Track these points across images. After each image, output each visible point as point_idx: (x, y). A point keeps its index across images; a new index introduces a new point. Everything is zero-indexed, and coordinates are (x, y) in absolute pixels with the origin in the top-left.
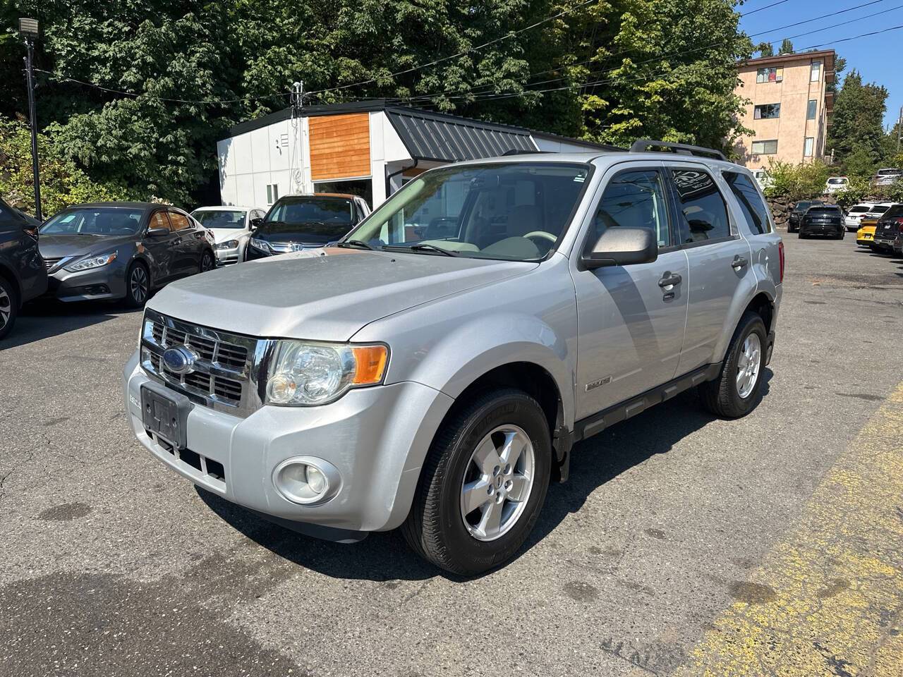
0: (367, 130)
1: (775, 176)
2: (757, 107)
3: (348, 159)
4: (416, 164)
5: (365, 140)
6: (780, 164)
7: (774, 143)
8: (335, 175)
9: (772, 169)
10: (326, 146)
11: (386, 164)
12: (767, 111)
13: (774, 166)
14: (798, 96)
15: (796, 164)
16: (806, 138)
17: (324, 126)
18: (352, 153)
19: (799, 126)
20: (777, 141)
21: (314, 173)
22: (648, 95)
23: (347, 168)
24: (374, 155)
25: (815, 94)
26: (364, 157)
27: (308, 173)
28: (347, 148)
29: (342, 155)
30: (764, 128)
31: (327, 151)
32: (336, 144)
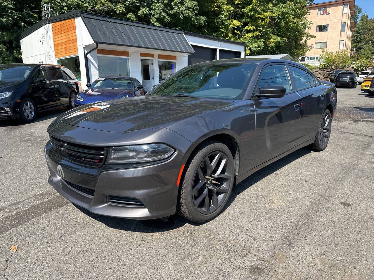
0: (74, 28)
1: (325, 59)
2: (318, 26)
3: (69, 45)
4: (97, 46)
5: (74, 34)
6: (327, 53)
7: (326, 43)
8: (64, 55)
9: (323, 55)
10: (59, 39)
11: (84, 47)
12: (323, 28)
13: (324, 54)
14: (337, 21)
15: (335, 52)
16: (340, 41)
17: (58, 28)
18: (70, 42)
19: (337, 35)
20: (327, 42)
21: (56, 54)
22: (263, 19)
23: (68, 51)
24: (79, 43)
25: (345, 20)
26: (75, 44)
27: (53, 54)
28: (68, 39)
29: (66, 43)
30: (321, 36)
31: (60, 42)
32: (63, 38)
